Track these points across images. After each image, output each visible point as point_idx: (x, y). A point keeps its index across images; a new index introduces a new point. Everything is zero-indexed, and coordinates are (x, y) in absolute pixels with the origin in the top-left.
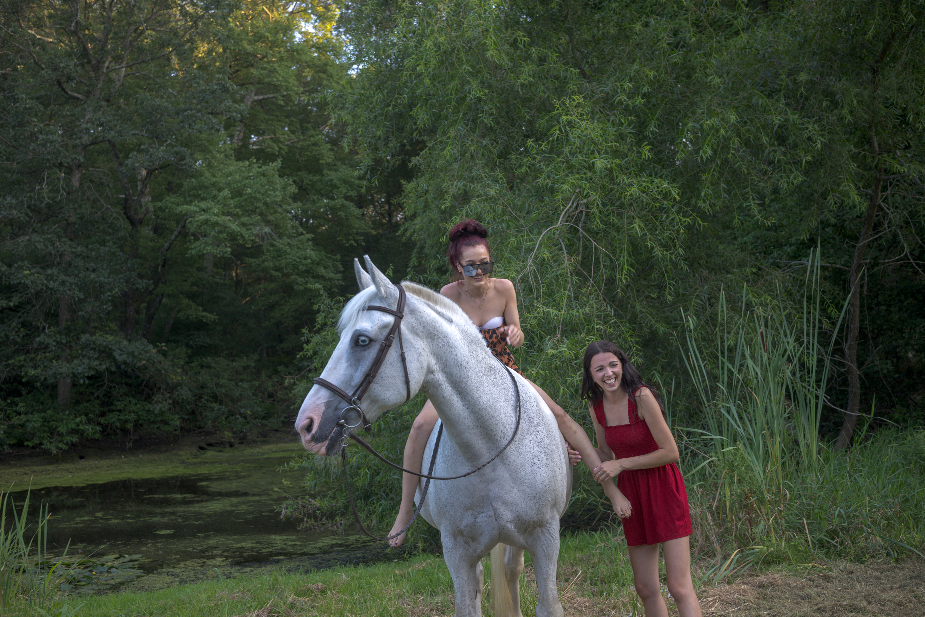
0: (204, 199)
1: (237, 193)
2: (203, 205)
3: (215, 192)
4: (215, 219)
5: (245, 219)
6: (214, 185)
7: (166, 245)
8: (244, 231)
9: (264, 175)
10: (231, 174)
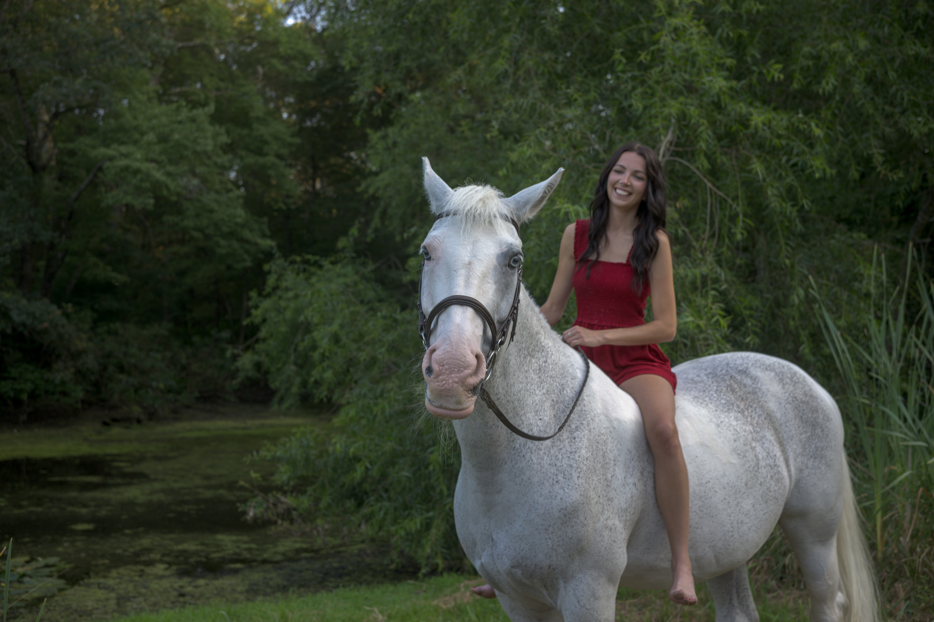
0: (122, 143)
1: (163, 139)
2: (124, 149)
3: (136, 136)
4: (137, 165)
5: (171, 168)
6: (136, 128)
7: (74, 195)
8: (169, 182)
9: (193, 120)
10: (155, 117)
